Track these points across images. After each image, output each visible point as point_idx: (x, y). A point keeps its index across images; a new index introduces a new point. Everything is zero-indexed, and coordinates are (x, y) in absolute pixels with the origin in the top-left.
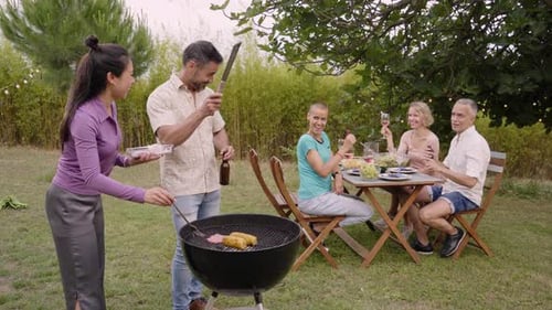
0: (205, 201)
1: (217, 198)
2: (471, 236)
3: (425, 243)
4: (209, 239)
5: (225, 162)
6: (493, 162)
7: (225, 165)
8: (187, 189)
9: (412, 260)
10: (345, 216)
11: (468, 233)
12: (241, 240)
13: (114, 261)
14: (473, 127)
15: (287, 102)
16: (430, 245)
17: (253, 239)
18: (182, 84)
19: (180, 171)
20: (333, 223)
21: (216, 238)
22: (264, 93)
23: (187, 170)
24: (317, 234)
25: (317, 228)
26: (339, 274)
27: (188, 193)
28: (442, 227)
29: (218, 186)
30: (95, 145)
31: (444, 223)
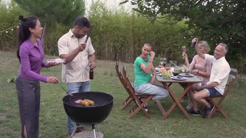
0: (82, 85)
1: (88, 84)
2: (217, 108)
3: (196, 110)
4: (76, 102)
5: (91, 69)
6: (231, 73)
7: (91, 71)
8: (74, 80)
9: (186, 118)
10: (154, 95)
11: (216, 107)
12: (87, 102)
13: (52, 109)
14: (224, 57)
15: (158, 34)
16: (198, 111)
17: (92, 102)
18: (73, 34)
19: (71, 72)
20: (149, 98)
21: (78, 101)
22: (146, 30)
23: (75, 71)
24: (142, 103)
25: (142, 100)
26: (150, 122)
27: (74, 82)
28: (203, 103)
29: (88, 79)
30: (28, 59)
31: (204, 101)
